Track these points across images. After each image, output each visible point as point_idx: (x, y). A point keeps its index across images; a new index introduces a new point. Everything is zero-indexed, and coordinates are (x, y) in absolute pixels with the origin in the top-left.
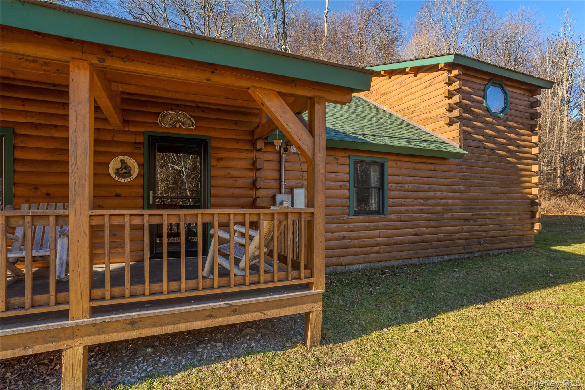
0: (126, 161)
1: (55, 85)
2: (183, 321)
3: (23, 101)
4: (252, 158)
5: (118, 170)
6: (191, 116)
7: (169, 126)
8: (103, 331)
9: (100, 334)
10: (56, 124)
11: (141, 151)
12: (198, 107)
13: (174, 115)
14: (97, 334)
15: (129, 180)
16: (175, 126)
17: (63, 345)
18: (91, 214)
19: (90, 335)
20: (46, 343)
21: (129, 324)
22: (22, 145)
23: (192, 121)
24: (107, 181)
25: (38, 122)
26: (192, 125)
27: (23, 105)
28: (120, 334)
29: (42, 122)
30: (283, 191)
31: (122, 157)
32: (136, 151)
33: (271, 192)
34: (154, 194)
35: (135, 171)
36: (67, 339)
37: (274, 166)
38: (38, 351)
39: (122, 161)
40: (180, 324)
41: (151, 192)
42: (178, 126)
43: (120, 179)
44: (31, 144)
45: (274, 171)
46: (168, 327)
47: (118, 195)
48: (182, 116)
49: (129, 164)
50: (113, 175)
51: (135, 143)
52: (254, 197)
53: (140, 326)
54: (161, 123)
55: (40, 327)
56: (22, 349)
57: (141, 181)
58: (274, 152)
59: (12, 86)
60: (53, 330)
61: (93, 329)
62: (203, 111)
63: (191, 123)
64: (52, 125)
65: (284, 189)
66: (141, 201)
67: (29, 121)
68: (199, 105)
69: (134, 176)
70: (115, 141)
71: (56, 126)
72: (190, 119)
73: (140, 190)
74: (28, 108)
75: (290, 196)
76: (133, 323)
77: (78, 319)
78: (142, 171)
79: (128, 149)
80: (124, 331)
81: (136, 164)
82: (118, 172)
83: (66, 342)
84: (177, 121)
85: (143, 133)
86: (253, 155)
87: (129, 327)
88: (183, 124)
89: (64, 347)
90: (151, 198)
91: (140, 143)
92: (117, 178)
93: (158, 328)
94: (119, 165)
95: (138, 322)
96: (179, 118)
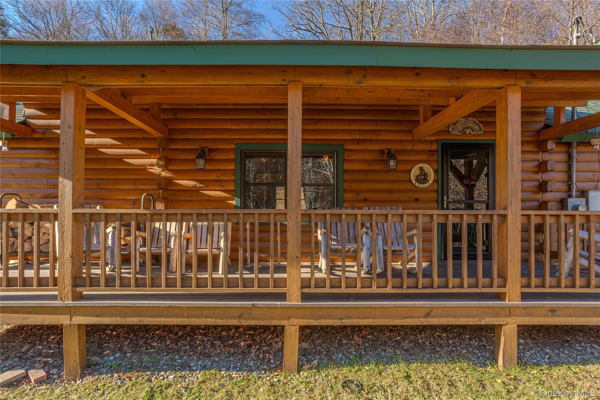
0: (424, 169)
1: (370, 106)
2: (595, 315)
3: (350, 121)
4: (538, 160)
5: (417, 176)
6: (479, 121)
7: (459, 133)
8: (531, 315)
9: (529, 316)
10: (370, 138)
11: (435, 158)
12: (484, 112)
13: (464, 122)
14: (526, 316)
15: (426, 185)
16: (465, 133)
17: (504, 321)
18: (523, 214)
19: (522, 316)
20: (493, 317)
21: (550, 311)
22: (349, 158)
23: (480, 126)
24: (408, 186)
25: (358, 138)
26: (480, 130)
27: (350, 125)
28: (543, 319)
29: (362, 138)
30: (574, 193)
31: (421, 165)
32: (431, 159)
33: (560, 196)
34: (448, 198)
35: (432, 178)
36: (506, 316)
37: (562, 167)
38: (488, 323)
39: (421, 169)
40: (592, 318)
41: (445, 197)
42: (468, 132)
43: (419, 185)
44: (354, 157)
45: (561, 173)
46: (582, 318)
47: (417, 200)
48: (471, 122)
49: (426, 171)
50: (414, 182)
51: (430, 151)
52: (540, 201)
53: (559, 314)
54: (453, 131)
55: (491, 303)
56: (478, 319)
57: (435, 187)
58: (561, 152)
59: (342, 110)
60: (497, 308)
61: (524, 312)
62: (489, 116)
63: (479, 128)
64: (367, 140)
65: (576, 192)
66: (435, 205)
67: (353, 138)
68: (486, 110)
69: (431, 182)
70: (414, 150)
71: (371, 140)
72: (478, 124)
73: (434, 195)
74: (353, 127)
75: (584, 199)
76: (553, 311)
77: (513, 301)
78: (436, 177)
79: (425, 157)
80: (546, 317)
81: (432, 171)
82: (417, 179)
83: (505, 319)
84: (467, 128)
85: (437, 141)
86: (540, 156)
87: (550, 314)
88: (472, 130)
89: (504, 323)
90: (445, 202)
91: (434, 151)
92: (417, 184)
93: (574, 319)
94: (418, 173)
95: (557, 311)
96: (468, 125)
